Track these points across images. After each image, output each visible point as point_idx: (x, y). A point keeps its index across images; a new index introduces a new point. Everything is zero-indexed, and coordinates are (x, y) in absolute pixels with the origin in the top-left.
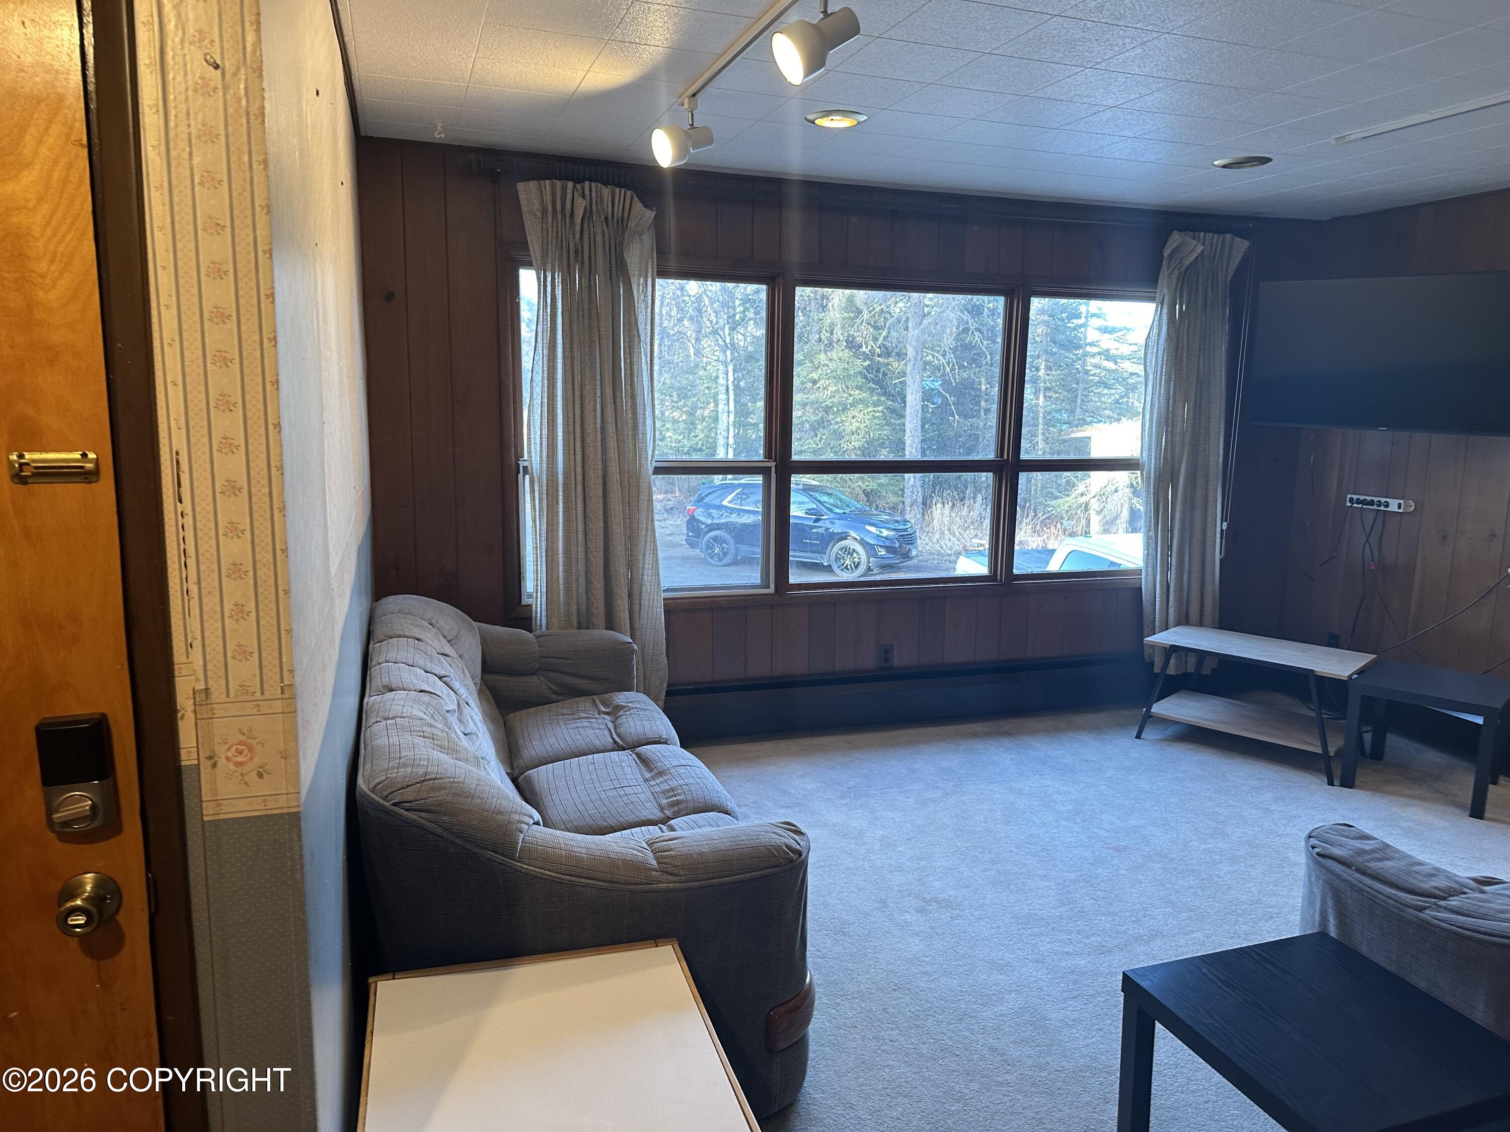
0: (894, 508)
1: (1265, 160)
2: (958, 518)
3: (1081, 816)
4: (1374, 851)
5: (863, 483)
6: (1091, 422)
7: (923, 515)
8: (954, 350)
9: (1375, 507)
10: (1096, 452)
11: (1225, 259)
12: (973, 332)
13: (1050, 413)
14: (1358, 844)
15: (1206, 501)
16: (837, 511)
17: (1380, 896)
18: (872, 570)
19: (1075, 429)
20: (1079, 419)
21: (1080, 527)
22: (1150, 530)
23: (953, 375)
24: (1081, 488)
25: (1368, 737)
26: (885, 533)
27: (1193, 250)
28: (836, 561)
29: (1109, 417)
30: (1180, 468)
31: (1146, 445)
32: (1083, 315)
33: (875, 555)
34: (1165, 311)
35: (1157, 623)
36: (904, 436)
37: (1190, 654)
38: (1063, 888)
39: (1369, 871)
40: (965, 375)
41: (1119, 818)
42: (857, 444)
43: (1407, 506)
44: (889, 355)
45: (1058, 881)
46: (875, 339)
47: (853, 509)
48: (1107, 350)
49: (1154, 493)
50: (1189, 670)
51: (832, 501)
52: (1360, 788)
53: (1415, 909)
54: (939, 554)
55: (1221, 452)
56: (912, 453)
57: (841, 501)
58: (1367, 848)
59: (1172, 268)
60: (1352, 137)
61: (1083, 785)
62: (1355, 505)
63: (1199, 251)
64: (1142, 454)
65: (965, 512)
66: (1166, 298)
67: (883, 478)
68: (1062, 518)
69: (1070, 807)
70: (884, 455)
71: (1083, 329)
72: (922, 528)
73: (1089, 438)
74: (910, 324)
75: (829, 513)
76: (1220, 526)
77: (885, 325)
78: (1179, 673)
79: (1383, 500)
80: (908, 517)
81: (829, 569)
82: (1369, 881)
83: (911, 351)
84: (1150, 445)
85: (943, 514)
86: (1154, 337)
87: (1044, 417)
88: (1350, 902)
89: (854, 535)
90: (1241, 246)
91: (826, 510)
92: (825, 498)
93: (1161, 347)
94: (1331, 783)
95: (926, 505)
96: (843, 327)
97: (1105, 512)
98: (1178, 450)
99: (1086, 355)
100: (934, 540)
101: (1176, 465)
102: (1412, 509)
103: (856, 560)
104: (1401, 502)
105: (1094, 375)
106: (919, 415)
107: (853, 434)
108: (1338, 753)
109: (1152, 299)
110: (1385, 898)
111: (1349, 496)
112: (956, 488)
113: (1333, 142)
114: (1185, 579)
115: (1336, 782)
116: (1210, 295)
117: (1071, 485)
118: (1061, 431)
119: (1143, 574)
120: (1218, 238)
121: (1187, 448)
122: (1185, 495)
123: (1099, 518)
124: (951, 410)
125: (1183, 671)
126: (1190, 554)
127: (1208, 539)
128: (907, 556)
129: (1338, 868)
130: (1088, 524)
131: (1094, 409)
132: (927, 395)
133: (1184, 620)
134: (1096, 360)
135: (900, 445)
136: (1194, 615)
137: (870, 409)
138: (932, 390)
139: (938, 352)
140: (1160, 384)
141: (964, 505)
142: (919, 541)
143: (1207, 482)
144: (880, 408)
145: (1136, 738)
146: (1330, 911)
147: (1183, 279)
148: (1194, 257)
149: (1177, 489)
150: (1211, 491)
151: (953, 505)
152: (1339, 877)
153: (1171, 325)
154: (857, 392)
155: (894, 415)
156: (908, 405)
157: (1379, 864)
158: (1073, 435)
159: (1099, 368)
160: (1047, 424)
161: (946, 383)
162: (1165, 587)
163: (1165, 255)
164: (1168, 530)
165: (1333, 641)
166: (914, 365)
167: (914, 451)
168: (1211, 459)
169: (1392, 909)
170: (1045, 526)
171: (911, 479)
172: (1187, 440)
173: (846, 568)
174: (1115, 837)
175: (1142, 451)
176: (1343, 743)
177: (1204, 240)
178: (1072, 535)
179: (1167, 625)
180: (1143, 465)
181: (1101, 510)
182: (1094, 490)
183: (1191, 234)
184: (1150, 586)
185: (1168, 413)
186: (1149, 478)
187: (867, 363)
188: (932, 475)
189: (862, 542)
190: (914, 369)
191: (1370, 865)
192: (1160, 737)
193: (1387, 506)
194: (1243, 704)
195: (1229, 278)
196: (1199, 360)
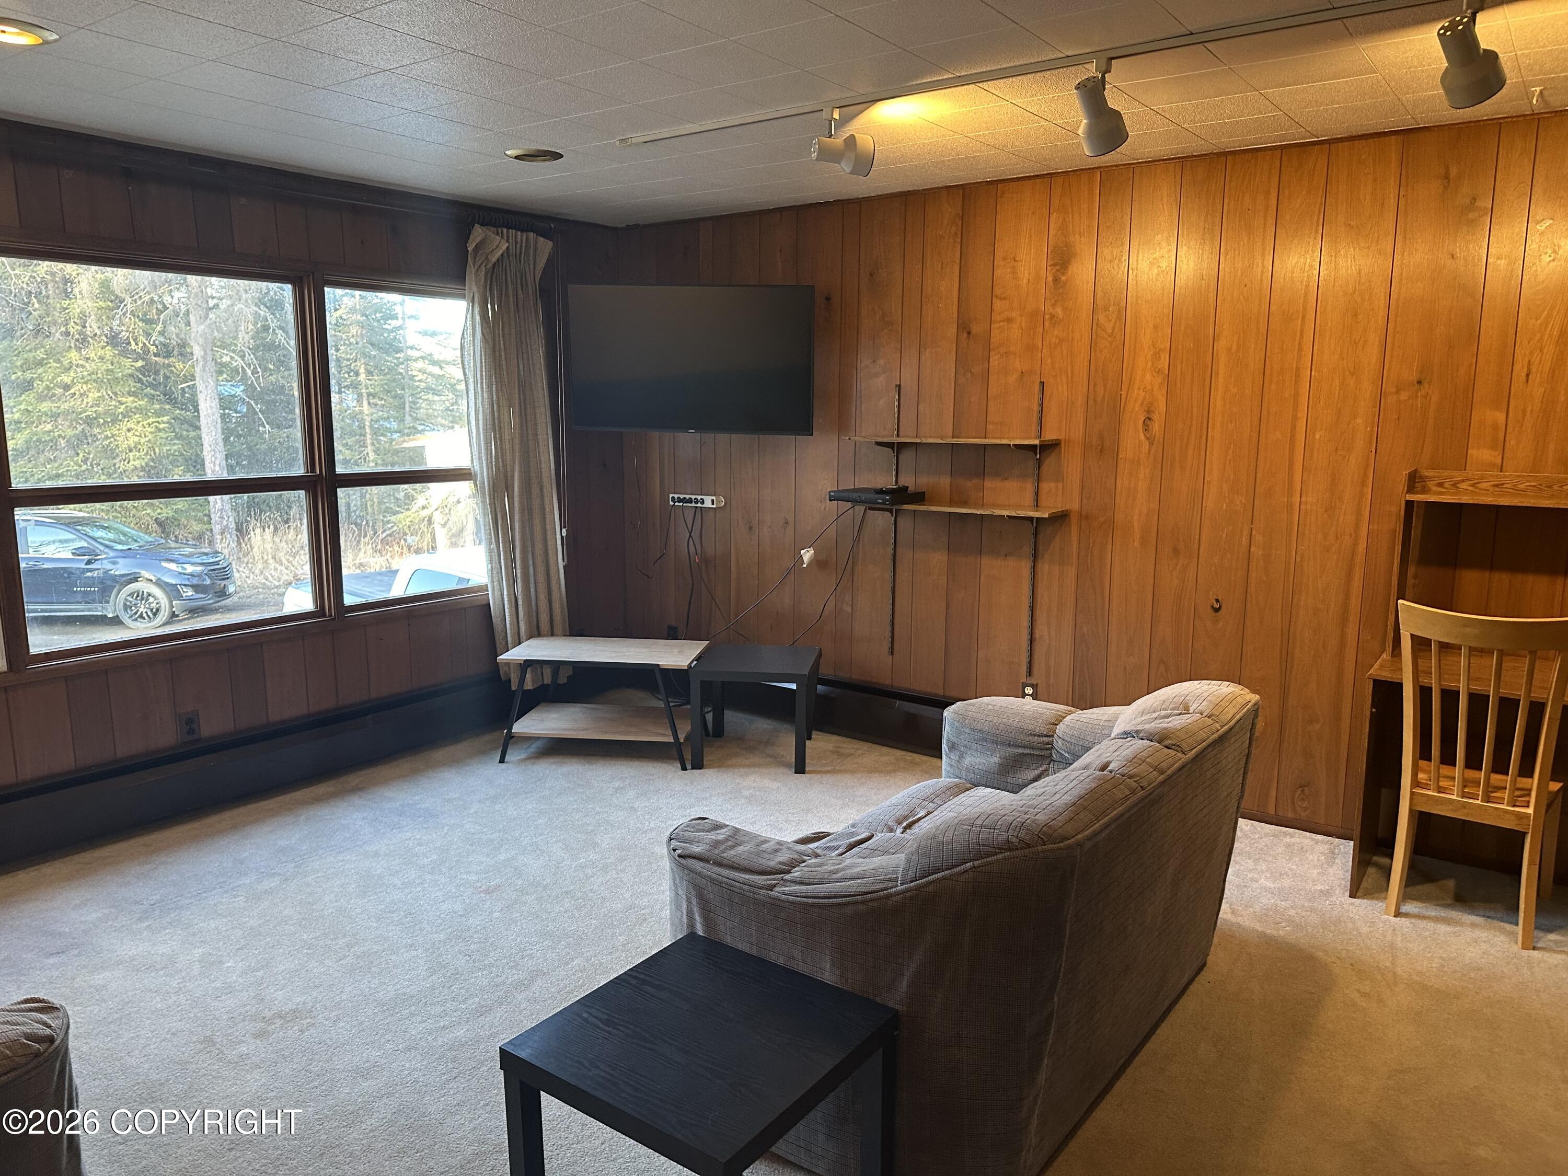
0: (200, 538)
1: (557, 156)
2: (283, 544)
3: (447, 865)
4: (727, 840)
5: (154, 511)
6: (423, 430)
7: (239, 544)
8: (255, 350)
9: (693, 504)
10: (433, 462)
11: (531, 258)
12: (274, 330)
13: (377, 421)
14: (712, 836)
15: (543, 509)
16: (120, 547)
17: (737, 884)
18: (177, 616)
19: (406, 438)
20: (409, 428)
21: (425, 543)
22: (491, 543)
23: (257, 379)
24: (421, 501)
25: (710, 717)
26: (190, 569)
27: (497, 246)
28: (126, 610)
29: (442, 425)
30: (513, 477)
31: (476, 453)
32: (400, 316)
33: (179, 596)
34: (477, 310)
35: (509, 639)
36: (202, 451)
37: (545, 666)
38: (432, 954)
39: (725, 862)
40: (273, 379)
41: (488, 855)
42: (137, 463)
43: (719, 502)
44: (168, 355)
45: (427, 946)
46: (148, 335)
47: (142, 543)
48: (431, 355)
49: (490, 504)
50: (546, 682)
51: (111, 536)
52: (709, 767)
53: (767, 889)
54: (264, 586)
55: (552, 458)
56: (215, 470)
57: (125, 535)
58: (722, 837)
59: (478, 264)
60: (634, 141)
61: (446, 828)
62: (677, 504)
63: (504, 247)
64: (472, 463)
65: (291, 535)
66: (476, 295)
67: (181, 503)
68: (406, 534)
69: (435, 857)
70: (178, 475)
71: (401, 332)
72: (239, 558)
73: (423, 447)
74: (192, 318)
75: (106, 550)
76: (559, 533)
77: (159, 319)
78: (536, 686)
79: (699, 497)
80: (219, 547)
81: (116, 621)
82: (725, 872)
83: (197, 351)
84: (480, 453)
85: (263, 540)
86: (468, 338)
87: (371, 426)
88: (712, 896)
89: (147, 575)
90: (545, 247)
91: (102, 548)
92: (100, 533)
93: (478, 349)
94: (684, 768)
95: (241, 531)
96: (99, 319)
97: (450, 524)
98: (509, 458)
99: (408, 359)
100: (257, 572)
101: (509, 475)
102: (723, 503)
103: (153, 605)
104: (714, 498)
105: (420, 381)
106: (219, 426)
107: (131, 451)
108: (686, 739)
109: (463, 297)
110: (741, 885)
111: (671, 496)
112: (278, 509)
113: (618, 143)
114: (532, 590)
115: (689, 766)
116: (521, 295)
117: (409, 498)
118: (392, 440)
119: (490, 592)
120: (522, 236)
121: (517, 455)
122: (521, 502)
123: (445, 530)
124: (259, 418)
125: (540, 683)
126: (534, 564)
127: (550, 547)
128: (223, 594)
129: (698, 865)
130: (434, 539)
131: (425, 417)
132: (226, 403)
133: (536, 632)
134: (420, 364)
135: (198, 462)
136: (545, 625)
137: (151, 420)
138: (233, 396)
139: (234, 351)
140: (482, 388)
141: (289, 527)
142: (236, 575)
143: (541, 489)
144: (165, 419)
145: (500, 762)
146: (695, 909)
147: (492, 277)
148: (499, 254)
149: (513, 498)
150: (546, 499)
151: (276, 529)
152: (699, 874)
153: (485, 325)
154: (132, 398)
155: (185, 426)
156: (202, 415)
157: (732, 852)
158: (405, 445)
159: (425, 373)
160: (376, 433)
161: (249, 390)
162: (513, 601)
163: (470, 249)
164: (510, 544)
165: (672, 634)
166: (204, 366)
167: (217, 468)
168: (543, 466)
169: (748, 894)
170: (387, 544)
171: (217, 502)
172: (517, 448)
173: (141, 616)
174: (485, 878)
175: (472, 460)
176: (690, 727)
177: (508, 237)
178: (418, 551)
179: (519, 639)
180: (476, 475)
181: (446, 524)
182: (435, 502)
183: (492, 229)
184: (498, 602)
185: (494, 419)
186: (483, 488)
187: (140, 364)
188: (246, 496)
189: (159, 583)
190: (204, 370)
191: (725, 855)
192: (523, 756)
193: (703, 503)
194: (600, 707)
195: (537, 280)
196: (518, 364)
